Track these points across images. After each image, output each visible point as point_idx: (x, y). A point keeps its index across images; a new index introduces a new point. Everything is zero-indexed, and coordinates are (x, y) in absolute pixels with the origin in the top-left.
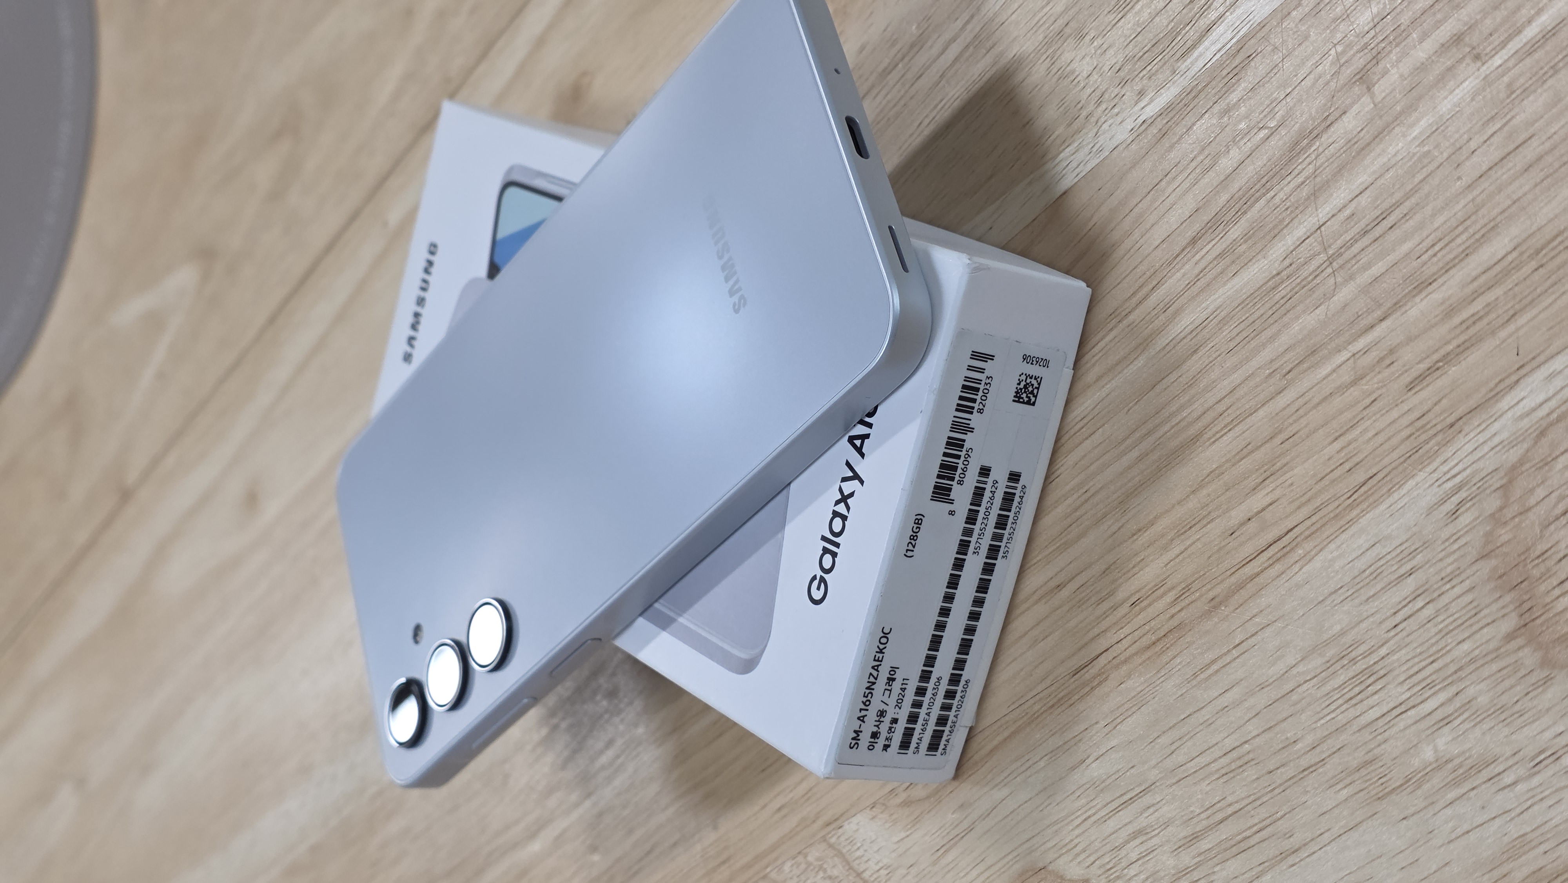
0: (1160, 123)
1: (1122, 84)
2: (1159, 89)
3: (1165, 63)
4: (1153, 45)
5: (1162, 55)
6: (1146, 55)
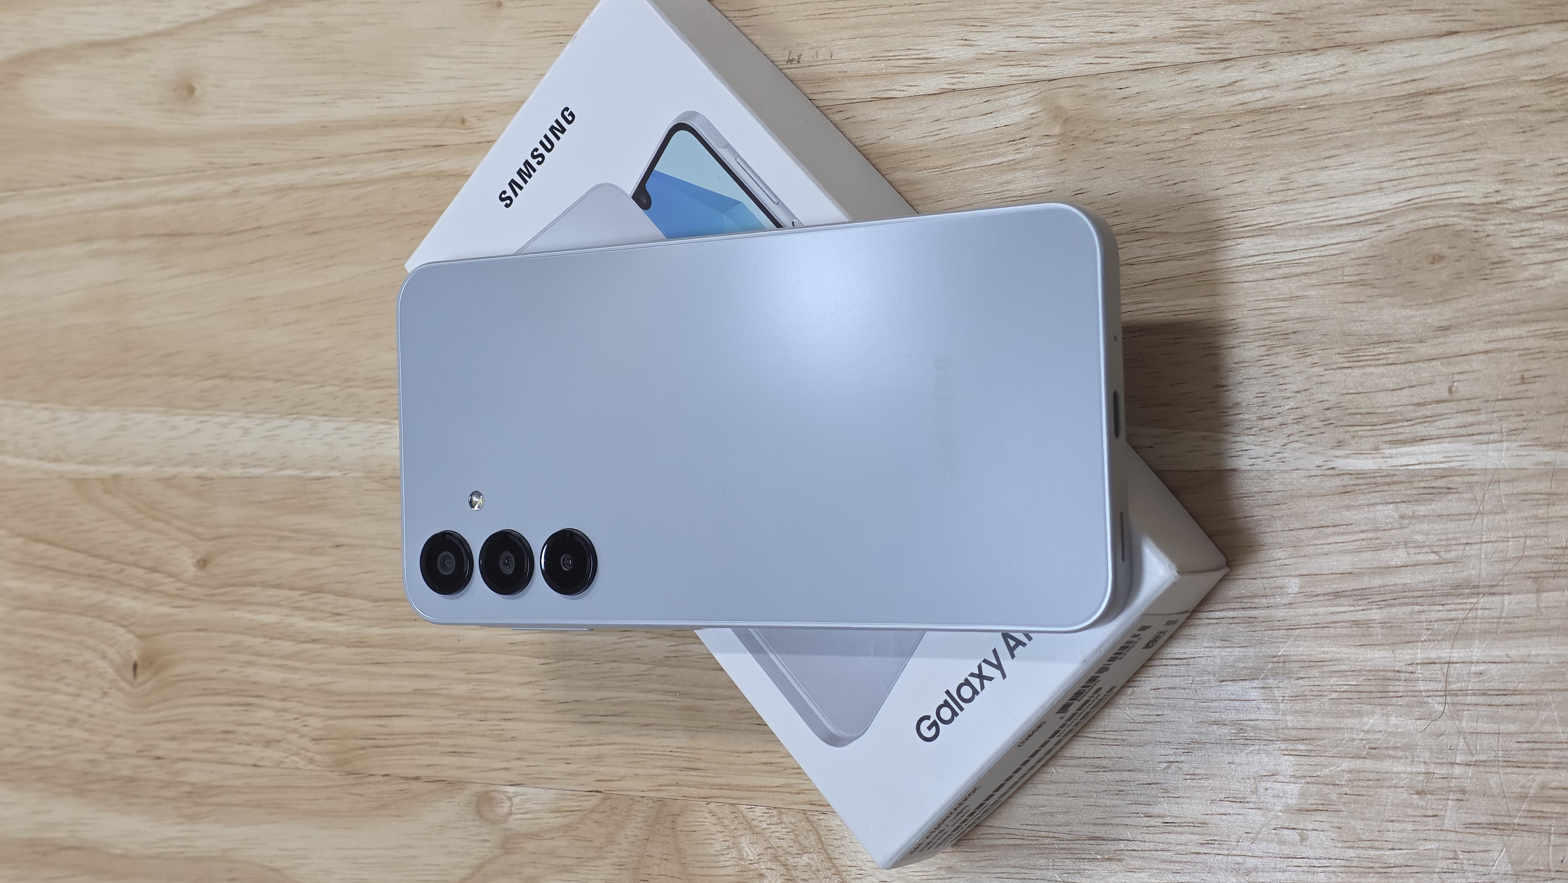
0: (1347, 480)
1: (1326, 423)
2: (1358, 453)
3: (1372, 436)
4: (1368, 413)
5: (1375, 428)
6: (1359, 416)
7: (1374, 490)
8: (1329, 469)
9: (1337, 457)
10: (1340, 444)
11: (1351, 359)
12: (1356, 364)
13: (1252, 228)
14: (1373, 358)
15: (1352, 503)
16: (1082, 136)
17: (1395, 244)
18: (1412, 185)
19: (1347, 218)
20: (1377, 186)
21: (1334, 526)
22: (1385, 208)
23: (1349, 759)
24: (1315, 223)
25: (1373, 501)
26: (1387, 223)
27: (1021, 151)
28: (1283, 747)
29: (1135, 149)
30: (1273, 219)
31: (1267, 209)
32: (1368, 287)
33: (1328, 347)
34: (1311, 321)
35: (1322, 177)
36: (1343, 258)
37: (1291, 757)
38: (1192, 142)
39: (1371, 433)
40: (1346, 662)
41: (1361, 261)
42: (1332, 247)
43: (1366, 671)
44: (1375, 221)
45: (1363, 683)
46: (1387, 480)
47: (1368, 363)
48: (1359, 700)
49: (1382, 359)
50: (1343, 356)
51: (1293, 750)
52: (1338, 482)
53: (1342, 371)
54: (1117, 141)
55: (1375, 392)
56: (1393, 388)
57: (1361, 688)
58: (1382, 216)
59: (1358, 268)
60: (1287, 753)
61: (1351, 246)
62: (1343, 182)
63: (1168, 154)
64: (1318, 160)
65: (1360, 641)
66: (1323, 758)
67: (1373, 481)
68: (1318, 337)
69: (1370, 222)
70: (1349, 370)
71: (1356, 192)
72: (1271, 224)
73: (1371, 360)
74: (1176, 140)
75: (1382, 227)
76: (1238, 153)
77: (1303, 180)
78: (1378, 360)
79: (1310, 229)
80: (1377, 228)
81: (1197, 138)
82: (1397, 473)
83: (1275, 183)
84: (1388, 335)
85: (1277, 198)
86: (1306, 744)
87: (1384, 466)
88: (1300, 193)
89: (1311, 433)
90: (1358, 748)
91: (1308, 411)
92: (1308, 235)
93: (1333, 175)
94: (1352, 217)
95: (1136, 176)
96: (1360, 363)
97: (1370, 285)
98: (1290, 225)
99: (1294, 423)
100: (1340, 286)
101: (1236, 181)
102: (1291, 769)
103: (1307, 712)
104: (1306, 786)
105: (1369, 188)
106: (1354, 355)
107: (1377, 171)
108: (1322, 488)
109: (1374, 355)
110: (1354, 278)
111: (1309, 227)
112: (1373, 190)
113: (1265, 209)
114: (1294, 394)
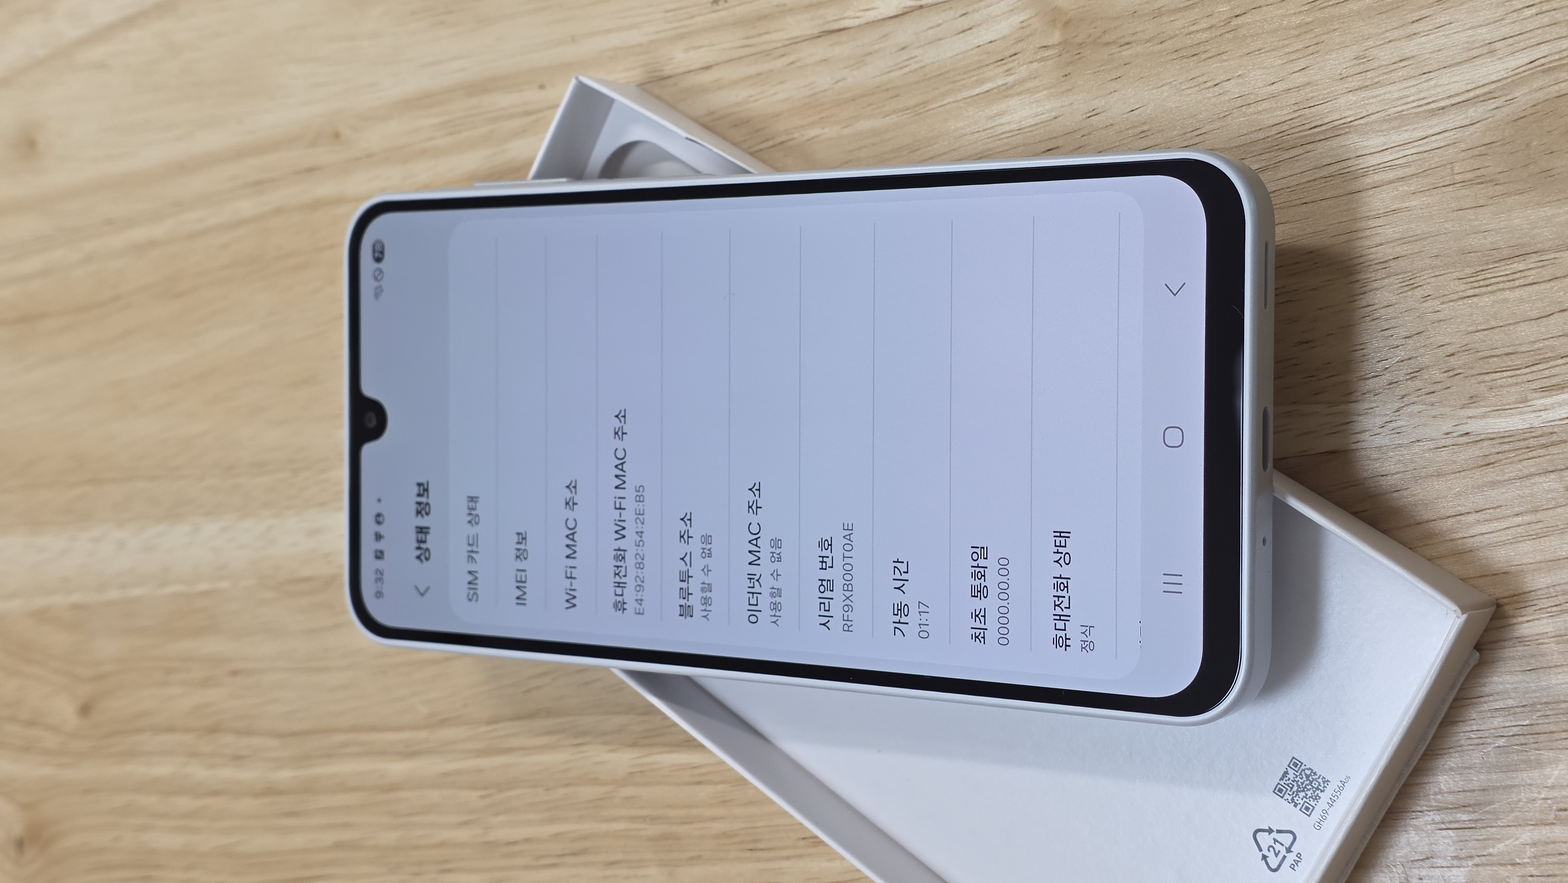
0: (1487, 448)
1: (1451, 374)
2: (1500, 410)
3: (1517, 384)
4: (1507, 354)
5: (1518, 372)
6: (1495, 359)
7: (1526, 456)
8: (1462, 435)
9: (1470, 417)
10: (1473, 400)
11: (1476, 284)
12: (1483, 290)
13: (1323, 128)
14: (1506, 278)
15: (1499, 478)
16: (1089, 40)
17: (1519, 123)
18: (1534, 41)
19: (1450, 97)
20: (1485, 50)
21: (1477, 512)
22: (1500, 78)
23: (1531, 827)
24: (1408, 109)
25: (1526, 472)
26: (1506, 95)
27: (1012, 71)
28: (1437, 818)
29: (1160, 47)
30: (1351, 113)
31: (1342, 101)
32: (1488, 184)
33: (1443, 272)
34: (1416, 240)
35: (1410, 48)
36: (1451, 150)
37: (1450, 832)
38: (1234, 28)
39: (1514, 380)
40: (1513, 695)
41: (1476, 152)
42: (1433, 138)
43: (1541, 704)
44: (1489, 96)
45: (1539, 722)
46: (1543, 441)
47: (1501, 286)
48: (1536, 746)
49: (1518, 279)
50: (1464, 281)
51: (1451, 822)
52: (1475, 451)
53: (1465, 301)
54: (1135, 41)
55: (1515, 324)
56: (1538, 315)
57: (1537, 729)
58: (1498, 88)
59: (1472, 161)
60: (1444, 826)
61: (1459, 134)
62: (1440, 50)
63: (1202, 48)
64: (1404, 25)
65: (1529, 664)
66: (1494, 829)
67: (1523, 444)
68: (1428, 261)
69: (1482, 99)
70: (1475, 299)
71: (1458, 61)
72: (1349, 120)
73: (1503, 282)
74: (1211, 27)
75: (1499, 102)
76: (1294, 32)
77: (1386, 55)
78: (1513, 280)
79: (1401, 119)
80: (1492, 104)
81: (1239, 21)
82: (1556, 430)
83: (1348, 64)
84: (1523, 245)
85: (1353, 83)
86: (1469, 812)
87: (1536, 424)
88: (1384, 74)
89: (1432, 389)
90: (1542, 811)
91: (1426, 360)
92: (1399, 127)
93: (1424, 43)
94: (1457, 95)
95: (1165, 82)
96: (1489, 288)
97: (1491, 181)
98: (1373, 117)
99: (1407, 380)
100: (1451, 188)
101: (1296, 69)
102: (1452, 848)
103: (1467, 768)
104: (1475, 869)
105: (1475, 53)
106: (1479, 278)
107: (1484, 30)
108: (1455, 462)
109: (1507, 275)
110: (1468, 176)
111: (1400, 116)
112: (1481, 55)
113: (1339, 100)
114: (1403, 342)
